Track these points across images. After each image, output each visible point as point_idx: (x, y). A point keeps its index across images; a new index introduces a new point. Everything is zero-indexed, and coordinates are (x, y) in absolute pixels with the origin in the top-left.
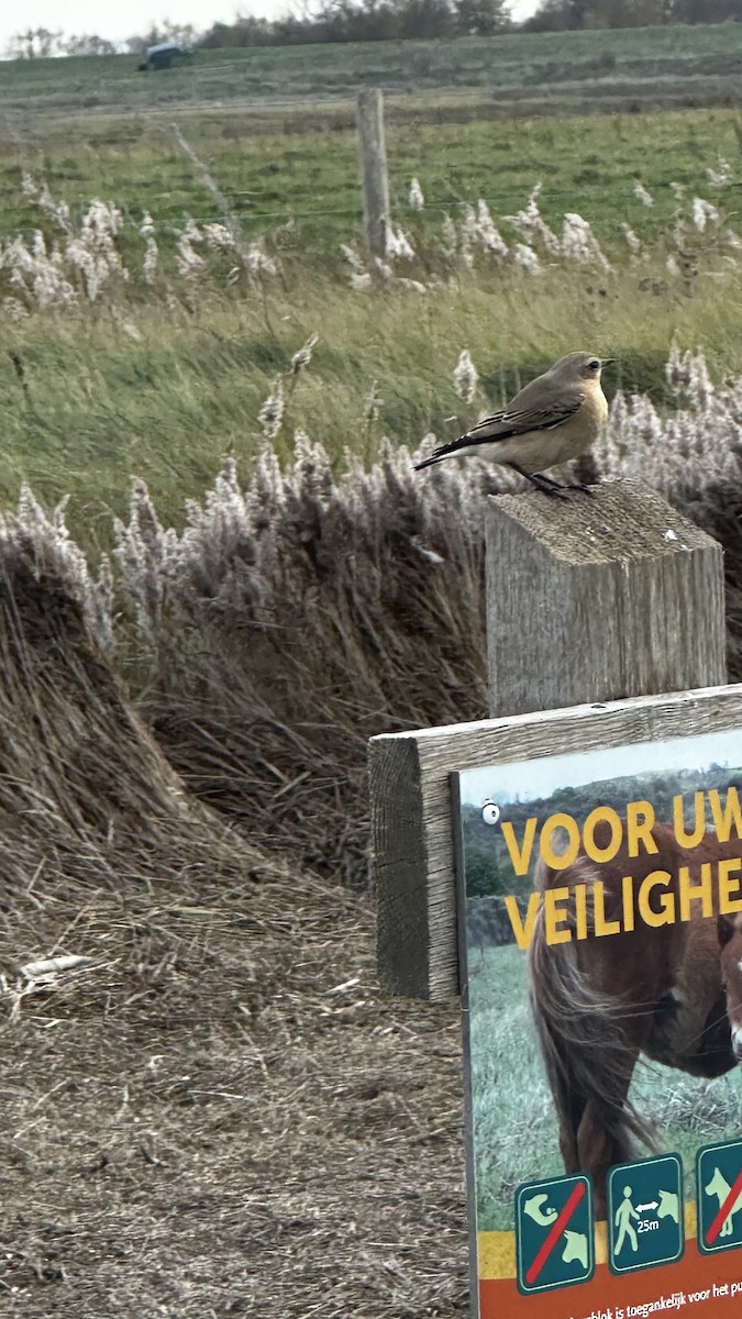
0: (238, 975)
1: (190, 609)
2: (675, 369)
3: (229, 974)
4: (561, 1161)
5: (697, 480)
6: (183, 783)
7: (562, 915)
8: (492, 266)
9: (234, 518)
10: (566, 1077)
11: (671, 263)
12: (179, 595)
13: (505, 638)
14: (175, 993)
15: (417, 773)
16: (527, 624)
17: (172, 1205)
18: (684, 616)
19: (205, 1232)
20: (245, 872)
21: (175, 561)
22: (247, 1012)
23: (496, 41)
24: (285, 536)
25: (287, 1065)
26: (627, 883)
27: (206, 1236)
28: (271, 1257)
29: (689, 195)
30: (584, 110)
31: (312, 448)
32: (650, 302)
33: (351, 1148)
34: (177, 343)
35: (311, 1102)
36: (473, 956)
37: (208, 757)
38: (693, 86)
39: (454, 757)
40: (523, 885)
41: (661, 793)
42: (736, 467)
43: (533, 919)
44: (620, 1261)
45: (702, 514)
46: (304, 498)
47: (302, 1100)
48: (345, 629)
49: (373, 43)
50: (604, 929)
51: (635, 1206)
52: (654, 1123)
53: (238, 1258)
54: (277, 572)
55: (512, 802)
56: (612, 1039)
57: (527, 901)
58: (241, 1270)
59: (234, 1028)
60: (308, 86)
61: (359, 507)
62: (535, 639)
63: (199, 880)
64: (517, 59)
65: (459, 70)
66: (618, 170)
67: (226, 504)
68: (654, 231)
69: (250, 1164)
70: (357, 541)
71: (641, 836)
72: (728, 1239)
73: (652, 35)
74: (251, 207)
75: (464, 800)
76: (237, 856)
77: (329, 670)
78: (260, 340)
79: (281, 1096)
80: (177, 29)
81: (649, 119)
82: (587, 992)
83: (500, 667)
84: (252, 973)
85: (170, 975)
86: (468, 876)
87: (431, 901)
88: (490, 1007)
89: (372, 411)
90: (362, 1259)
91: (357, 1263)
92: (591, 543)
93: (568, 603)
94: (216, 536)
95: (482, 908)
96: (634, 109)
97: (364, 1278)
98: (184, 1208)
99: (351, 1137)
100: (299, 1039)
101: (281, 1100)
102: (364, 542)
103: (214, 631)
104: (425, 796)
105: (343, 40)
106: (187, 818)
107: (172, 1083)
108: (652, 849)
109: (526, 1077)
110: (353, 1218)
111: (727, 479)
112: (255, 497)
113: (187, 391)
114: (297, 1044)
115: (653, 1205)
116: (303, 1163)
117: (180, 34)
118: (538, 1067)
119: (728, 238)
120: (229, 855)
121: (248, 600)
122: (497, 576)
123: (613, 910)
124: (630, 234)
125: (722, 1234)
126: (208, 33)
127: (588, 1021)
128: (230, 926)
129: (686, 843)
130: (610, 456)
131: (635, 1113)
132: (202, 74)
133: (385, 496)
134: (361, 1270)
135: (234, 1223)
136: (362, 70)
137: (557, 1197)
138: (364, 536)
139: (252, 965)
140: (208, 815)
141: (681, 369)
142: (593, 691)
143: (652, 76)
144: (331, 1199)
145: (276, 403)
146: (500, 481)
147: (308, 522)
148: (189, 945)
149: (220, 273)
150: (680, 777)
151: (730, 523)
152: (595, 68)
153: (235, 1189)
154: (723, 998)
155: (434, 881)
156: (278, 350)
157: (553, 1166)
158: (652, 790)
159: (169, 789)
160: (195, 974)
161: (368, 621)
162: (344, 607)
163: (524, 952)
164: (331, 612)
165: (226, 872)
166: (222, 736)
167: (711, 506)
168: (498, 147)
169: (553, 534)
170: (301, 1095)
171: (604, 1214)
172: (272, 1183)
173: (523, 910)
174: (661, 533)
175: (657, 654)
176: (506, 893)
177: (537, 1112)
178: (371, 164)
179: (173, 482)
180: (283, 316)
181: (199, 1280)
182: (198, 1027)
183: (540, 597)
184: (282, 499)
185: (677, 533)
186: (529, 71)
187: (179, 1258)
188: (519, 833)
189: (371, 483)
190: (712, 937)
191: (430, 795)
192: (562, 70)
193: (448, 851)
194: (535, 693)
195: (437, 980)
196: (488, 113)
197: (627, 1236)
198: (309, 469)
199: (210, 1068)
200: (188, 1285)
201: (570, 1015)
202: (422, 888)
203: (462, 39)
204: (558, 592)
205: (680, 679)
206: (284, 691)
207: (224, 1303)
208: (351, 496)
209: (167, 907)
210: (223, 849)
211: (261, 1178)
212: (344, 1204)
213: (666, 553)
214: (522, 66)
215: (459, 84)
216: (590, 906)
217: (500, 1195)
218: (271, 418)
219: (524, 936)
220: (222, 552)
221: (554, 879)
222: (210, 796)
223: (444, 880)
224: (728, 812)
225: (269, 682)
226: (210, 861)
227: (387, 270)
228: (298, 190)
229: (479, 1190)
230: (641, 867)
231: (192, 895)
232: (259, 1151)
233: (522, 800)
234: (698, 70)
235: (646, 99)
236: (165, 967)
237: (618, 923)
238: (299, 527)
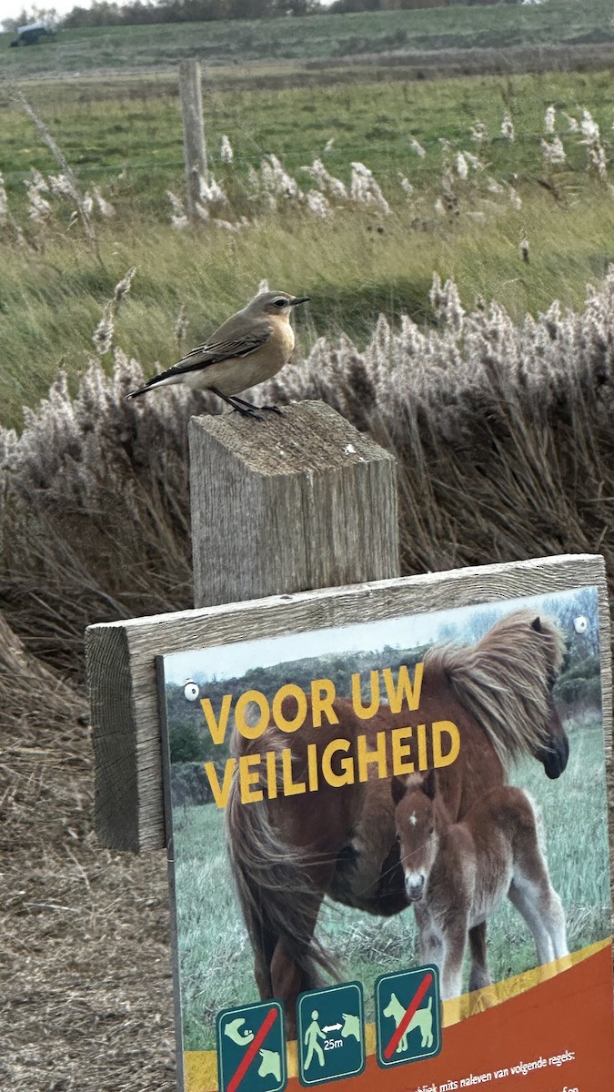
0: (67, 805)
1: (28, 499)
2: (437, 295)
3: (60, 804)
4: (257, 990)
5: (453, 387)
6: (23, 645)
7: (255, 778)
8: (290, 209)
9: (65, 422)
10: (261, 918)
11: (439, 205)
12: (19, 487)
13: (207, 539)
14: (15, 821)
15: (127, 657)
16: (226, 527)
17: (7, 1001)
18: (362, 518)
19: (34, 1023)
20: (74, 719)
21: (15, 458)
22: (75, 836)
23: (310, 20)
24: (107, 437)
25: (106, 881)
26: (312, 750)
27: (35, 1027)
28: (90, 1044)
29: (455, 148)
30: (379, 77)
31: (129, 363)
32: (419, 238)
33: (158, 951)
34: (23, 275)
35: (126, 912)
36: (177, 814)
37: (44, 622)
38: (472, 57)
39: (157, 643)
40: (221, 752)
41: (340, 671)
42: (485, 375)
43: (229, 781)
44: (309, 1074)
45: (457, 415)
46: (123, 406)
47: (119, 910)
48: (157, 514)
49: (206, 23)
50: (292, 789)
51: (321, 1028)
52: (338, 956)
53: (62, 1045)
54: (100, 467)
55: (210, 681)
56: (299, 884)
57: (224, 766)
58: (64, 1055)
59: (64, 850)
60: (152, 59)
61: (168, 411)
62: (232, 539)
63: (35, 726)
64: (327, 35)
65: (277, 45)
66: (402, 127)
67: (59, 410)
68: (426, 178)
69: (73, 965)
70: (167, 440)
71: (324, 708)
72: (403, 1054)
73: (438, 14)
74: (96, 160)
75: (167, 681)
76: (67, 704)
77: (145, 548)
78: (92, 271)
79: (101, 906)
80: (42, 13)
81: (431, 84)
82: (278, 845)
83: (203, 565)
84: (79, 803)
85: (11, 805)
86: (172, 746)
87: (140, 767)
88: (192, 858)
89: (180, 331)
90: (165, 1045)
91: (161, 1049)
92: (281, 457)
93: (260, 509)
94: (49, 437)
95: (185, 772)
96: (420, 76)
97: (167, 1061)
98: (17, 1003)
99: (157, 941)
100: (118, 858)
101: (101, 910)
102: (174, 442)
103: (48, 517)
104: (134, 676)
105: (181, 20)
106: (24, 673)
107: (11, 896)
108: (333, 720)
109: (225, 917)
110: (158, 1011)
111: (478, 387)
112: (82, 404)
113: (34, 315)
114: (117, 864)
115: (338, 1027)
116: (117, 963)
117: (46, 17)
118: (236, 909)
119: (488, 184)
120: (61, 704)
121: (76, 490)
122: (200, 487)
123: (300, 772)
124: (405, 182)
125: (399, 1051)
126: (68, 15)
127: (279, 869)
128: (62, 763)
129: (363, 714)
130: (380, 368)
131: (322, 949)
132: (63, 49)
133: (190, 401)
134: (164, 1055)
135: (59, 1015)
136: (197, 46)
137: (253, 1020)
138: (173, 436)
139: (79, 796)
140: (43, 670)
141: (442, 294)
142: (282, 583)
143: (437, 49)
144: (139, 994)
145: (108, 325)
146: (286, 390)
147: (126, 425)
148: (27, 780)
149: (63, 215)
150: (357, 658)
151: (480, 423)
152: (390, 42)
153: (60, 986)
154: (397, 847)
155: (142, 749)
156: (107, 281)
157: (250, 994)
158: (333, 668)
159: (11, 649)
160: (32, 805)
161: (177, 507)
162: (157, 495)
163: (221, 810)
164: (147, 500)
165: (59, 719)
166: (55, 604)
167: (465, 409)
168: (306, 109)
169: (248, 449)
170: (118, 905)
171: (294, 1034)
172: (92, 981)
173: (220, 774)
174: (341, 446)
175: (338, 551)
176: (206, 760)
177: (235, 948)
178: (192, 125)
179: (18, 392)
180: (113, 251)
181: (29, 1064)
182: (34, 849)
183: (236, 503)
184: (104, 406)
185: (356, 447)
186: (335, 45)
187: (12, 1046)
188: (216, 707)
189: (180, 392)
190: (387, 795)
191: (138, 676)
192: (362, 44)
193: (155, 723)
194: (233, 585)
195: (147, 834)
196: (300, 80)
197: (315, 1054)
198: (126, 381)
199: (42, 884)
200: (18, 1068)
201: (262, 863)
202: (132, 757)
203: (280, 19)
204: (252, 500)
205: (359, 573)
206: (108, 567)
207: (48, 1084)
208: (162, 405)
209: (9, 748)
210: (55, 700)
211: (82, 977)
212: (152, 999)
213: (346, 465)
214: (328, 41)
215: (275, 56)
216: (279, 770)
217: (203, 1019)
218: (103, 337)
219: (222, 796)
220: (54, 451)
221: (248, 747)
222: (47, 654)
223: (151, 749)
224: (400, 688)
225: (95, 559)
226: (44, 709)
227: (204, 212)
228: (137, 146)
229: (184, 1016)
230: (324, 735)
231: (29, 738)
232: (81, 955)
233: (218, 680)
234: (476, 43)
235: (432, 67)
236: (6, 799)
237: (304, 785)
238: (119, 430)
